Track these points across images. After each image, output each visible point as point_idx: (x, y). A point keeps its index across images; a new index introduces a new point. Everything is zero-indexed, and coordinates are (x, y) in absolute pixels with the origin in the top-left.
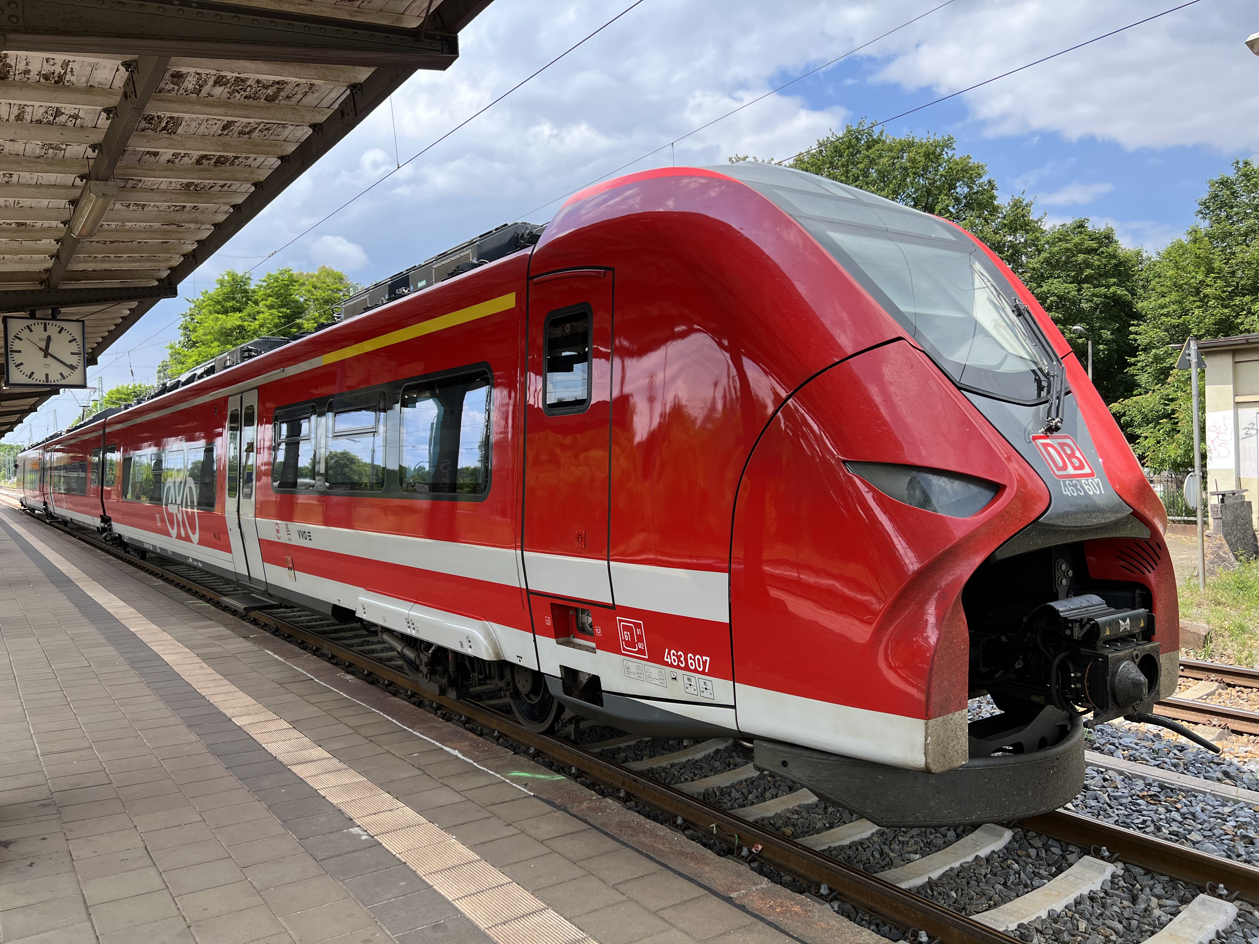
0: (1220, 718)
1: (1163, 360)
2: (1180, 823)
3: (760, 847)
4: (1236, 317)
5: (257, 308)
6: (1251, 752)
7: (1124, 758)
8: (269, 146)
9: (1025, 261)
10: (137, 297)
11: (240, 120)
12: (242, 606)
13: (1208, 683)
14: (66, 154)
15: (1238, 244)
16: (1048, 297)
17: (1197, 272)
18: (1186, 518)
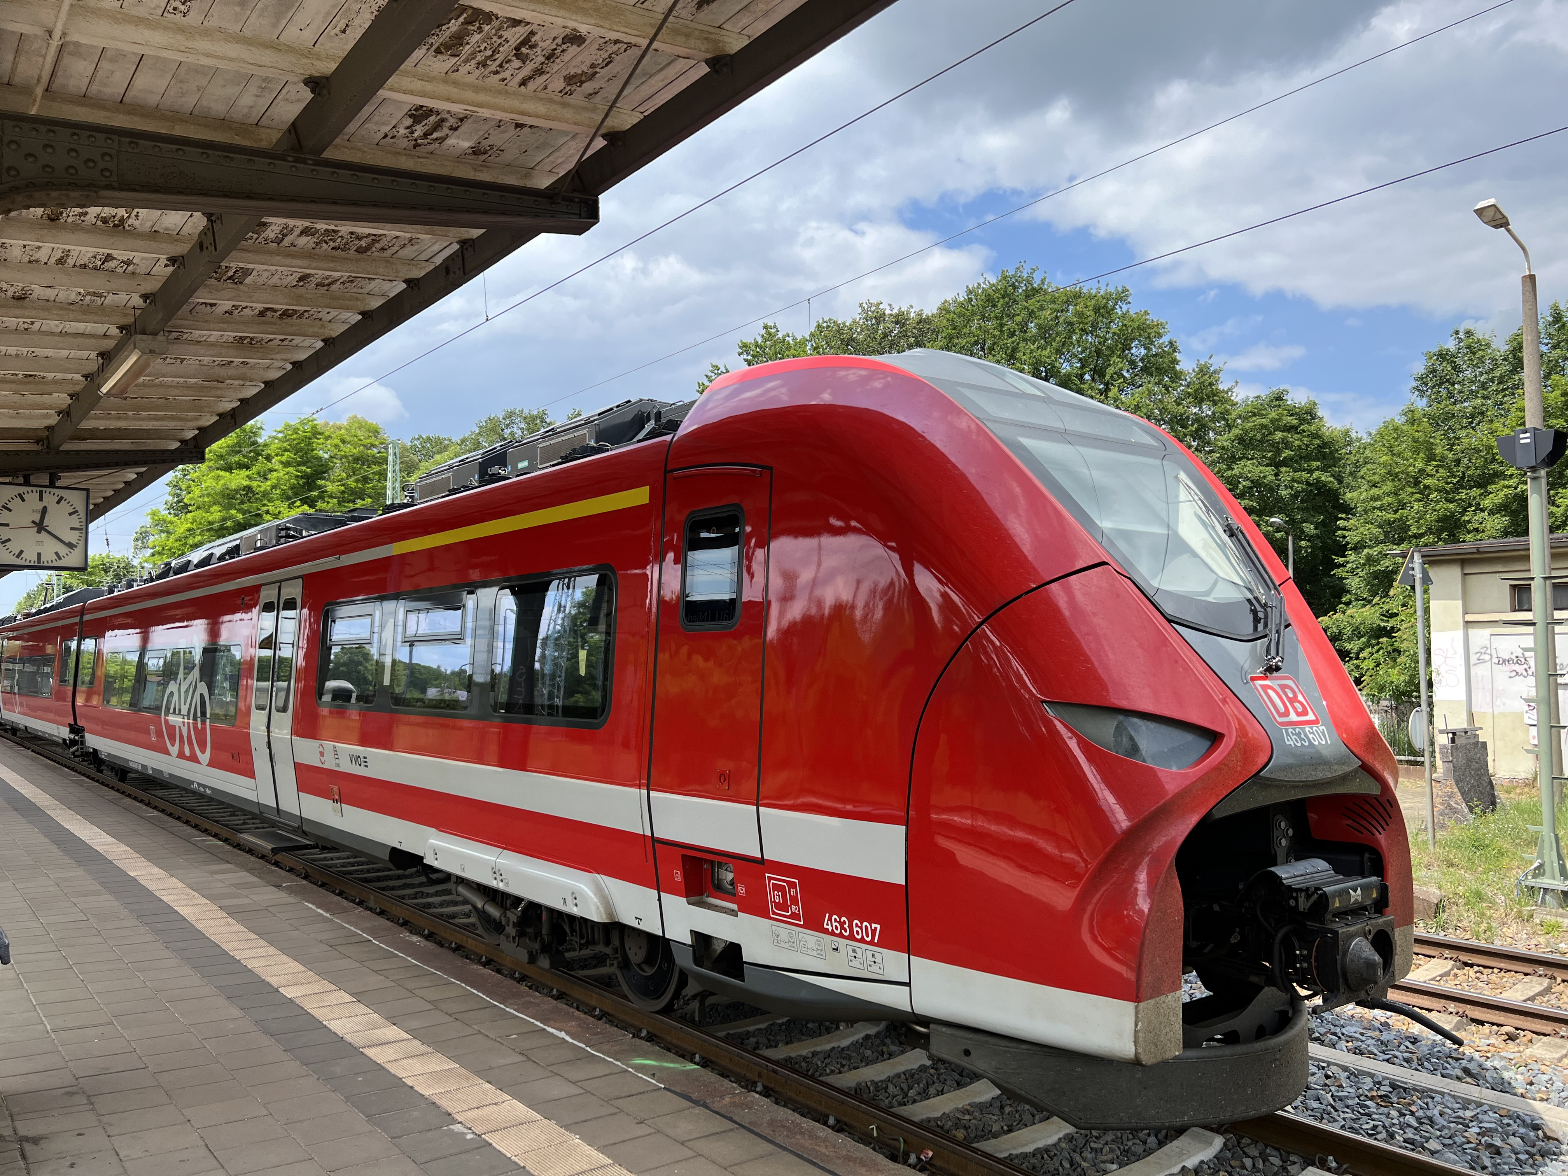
0: (1458, 1004)
1: (1378, 561)
2: (1416, 1129)
3: (930, 1154)
4: (1463, 513)
5: (269, 465)
6: (1494, 1046)
7: (1348, 1051)
8: (350, 300)
9: (1213, 438)
10: (154, 462)
11: (320, 272)
12: (270, 846)
13: (1442, 961)
14: (106, 302)
15: (1462, 427)
16: (1239, 482)
17: (1415, 459)
18: (1411, 758)
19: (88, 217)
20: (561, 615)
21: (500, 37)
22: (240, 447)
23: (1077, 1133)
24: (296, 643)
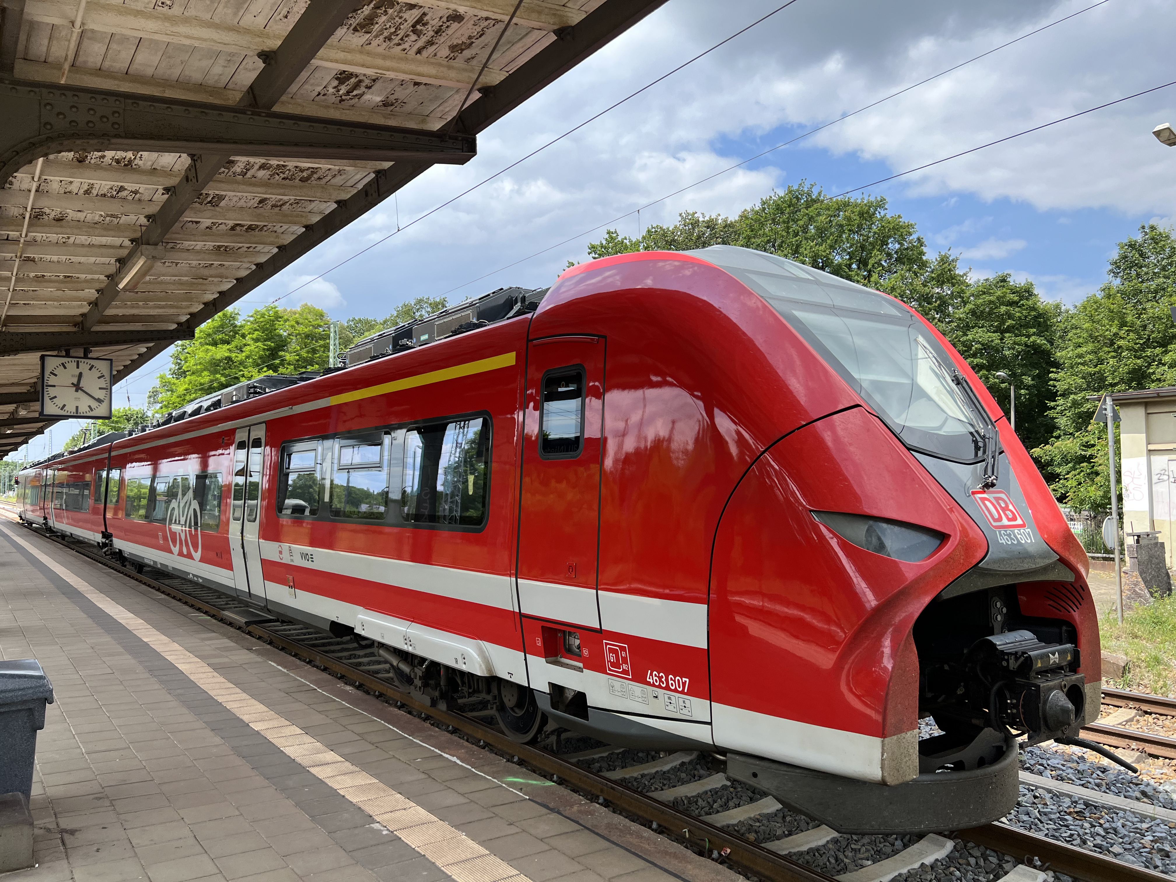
0: (1138, 742)
1: (1081, 405)
2: (1103, 837)
3: (729, 851)
4: (1148, 367)
5: (244, 341)
6: (1166, 774)
7: (1052, 777)
8: (297, 217)
9: (952, 312)
10: (159, 339)
11: (273, 196)
12: (244, 620)
13: (1127, 710)
14: (121, 222)
15: (1148, 301)
16: (973, 346)
17: (1111, 326)
18: (1104, 555)
19: (106, 159)
20: (458, 450)
21: (401, 18)
22: (223, 328)
23: (841, 837)
24: (261, 472)
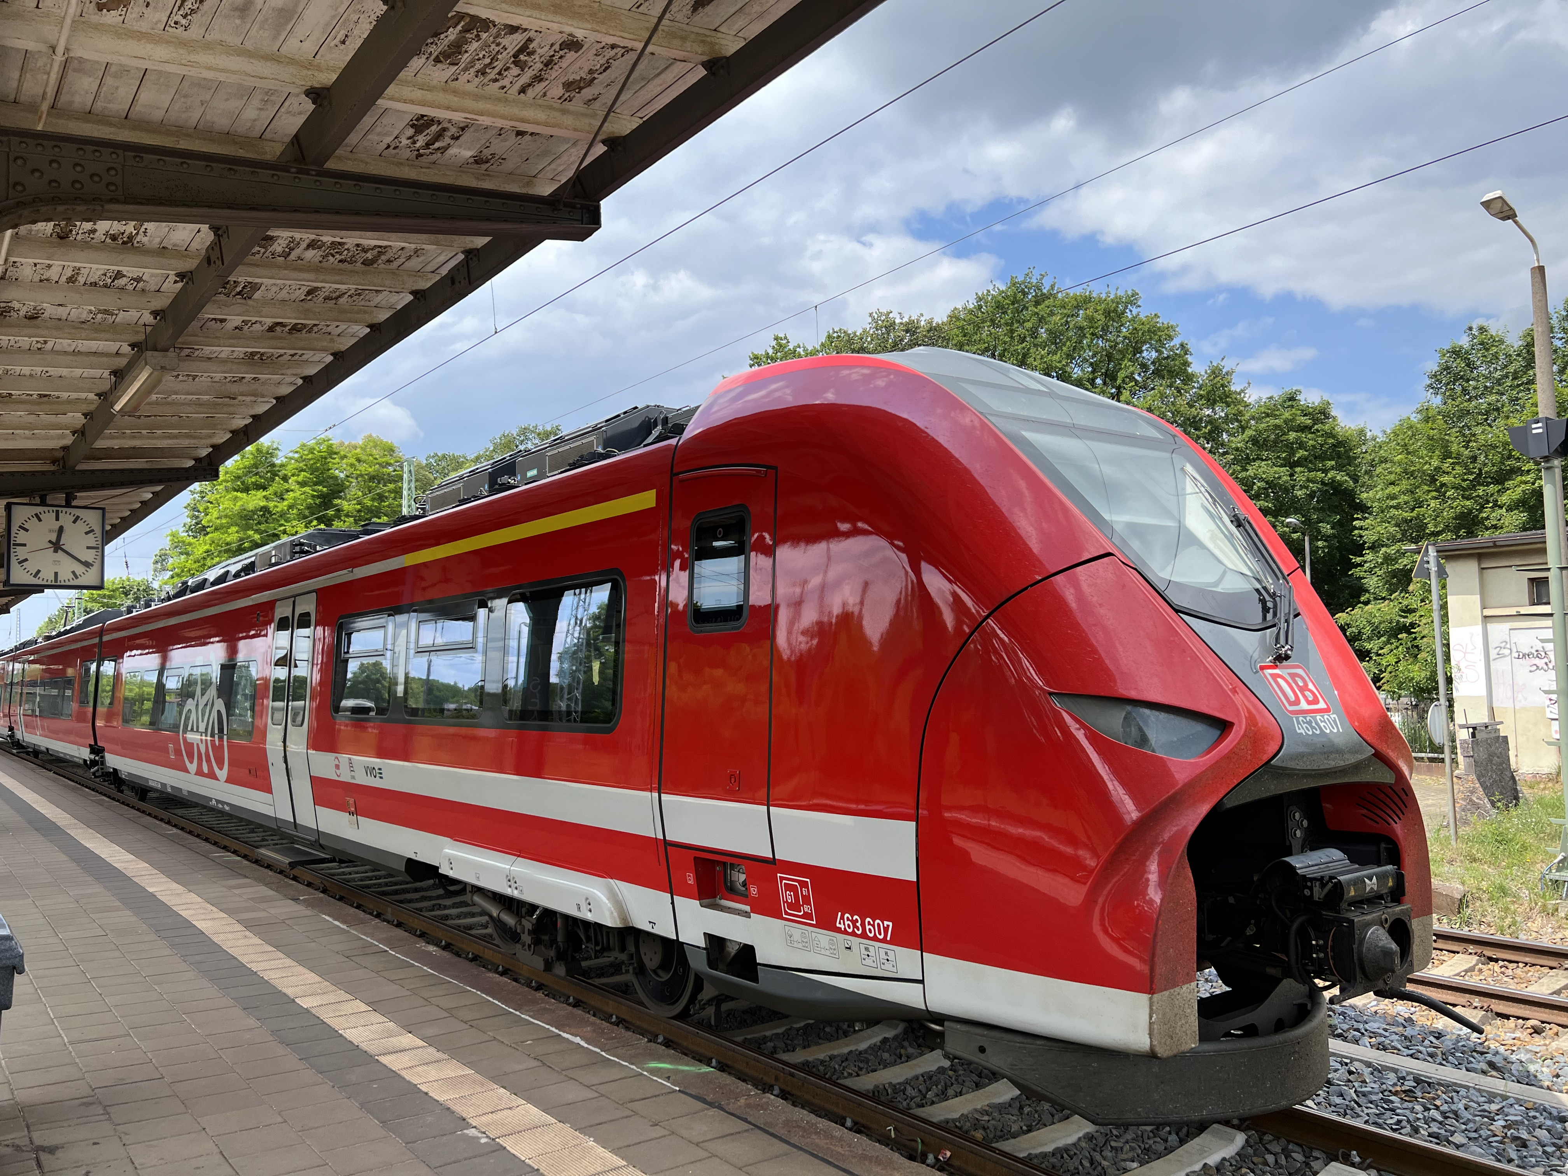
0: (1482, 998)
1: (1395, 560)
2: (1441, 1123)
3: (948, 1154)
4: (1480, 511)
5: (286, 486)
6: (1519, 1039)
7: (1372, 1046)
8: (358, 313)
9: (1226, 440)
10: (169, 480)
11: (327, 285)
12: (287, 860)
13: (1466, 956)
14: (118, 319)
15: (1478, 424)
16: (1254, 483)
17: (1431, 457)
18: (1430, 755)
19: (97, 234)
20: (578, 628)
21: (498, 45)
22: (256, 468)
23: (1097, 1131)
24: (310, 660)
